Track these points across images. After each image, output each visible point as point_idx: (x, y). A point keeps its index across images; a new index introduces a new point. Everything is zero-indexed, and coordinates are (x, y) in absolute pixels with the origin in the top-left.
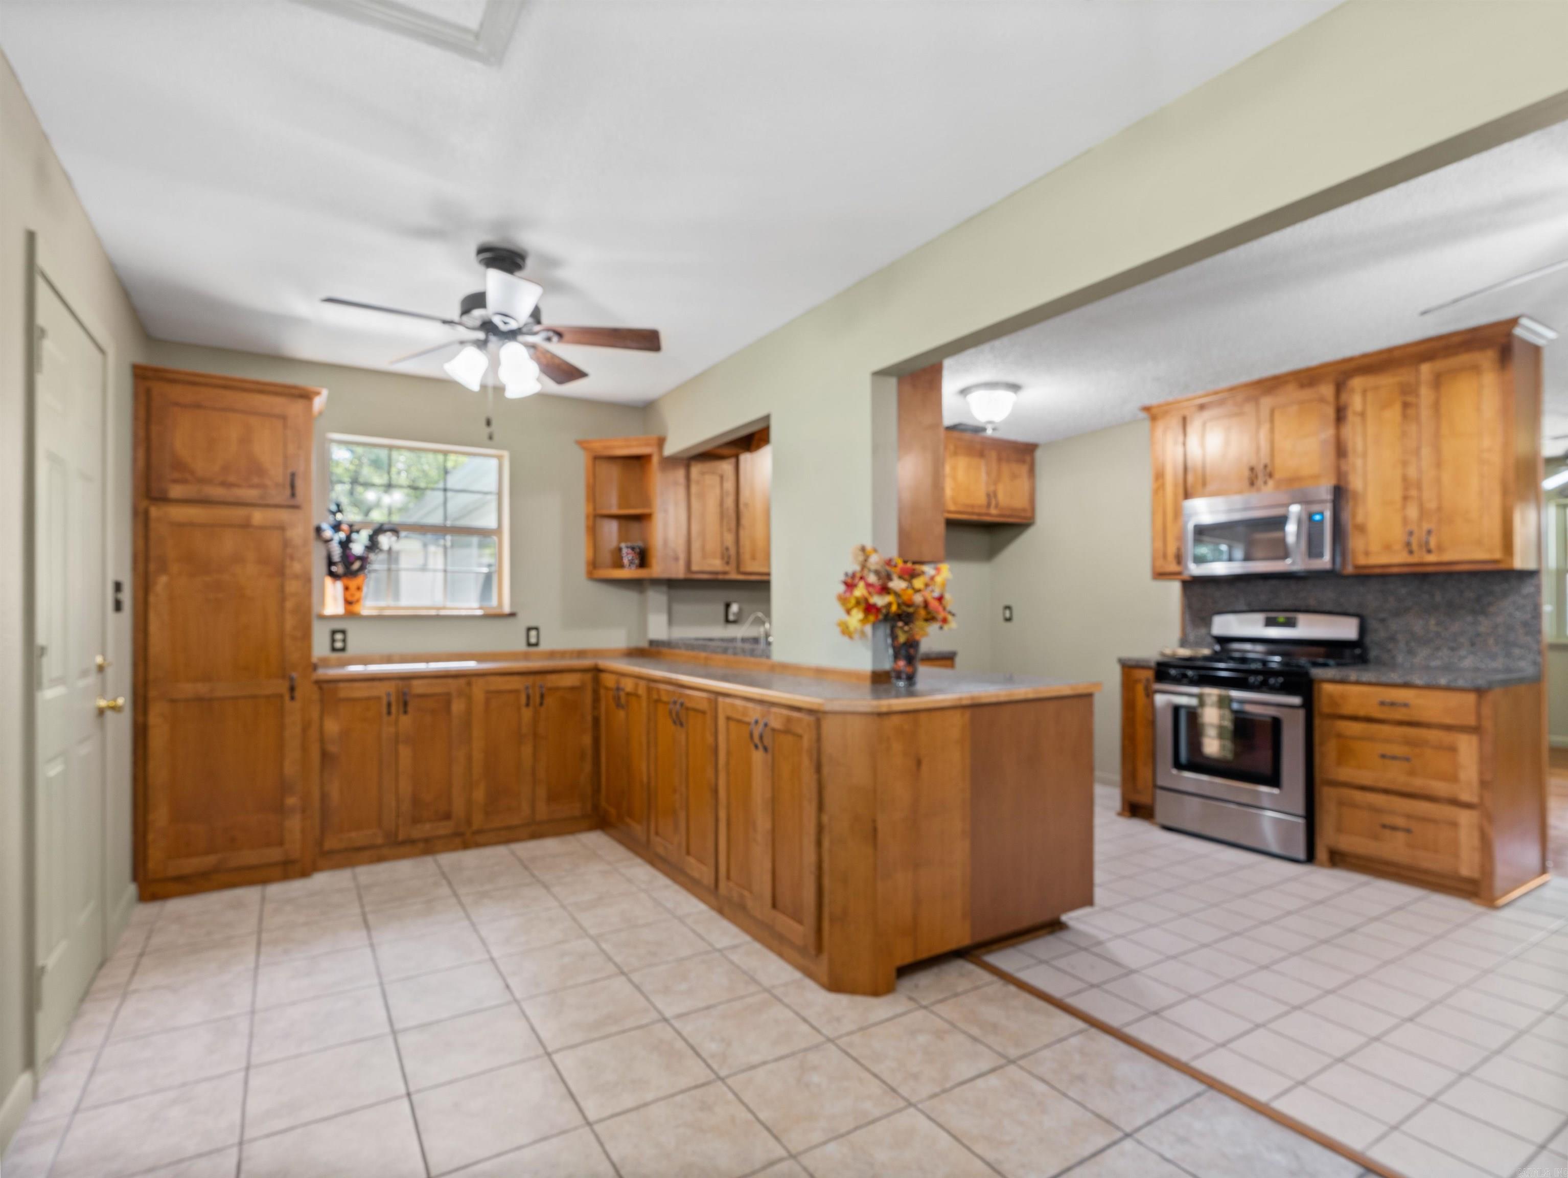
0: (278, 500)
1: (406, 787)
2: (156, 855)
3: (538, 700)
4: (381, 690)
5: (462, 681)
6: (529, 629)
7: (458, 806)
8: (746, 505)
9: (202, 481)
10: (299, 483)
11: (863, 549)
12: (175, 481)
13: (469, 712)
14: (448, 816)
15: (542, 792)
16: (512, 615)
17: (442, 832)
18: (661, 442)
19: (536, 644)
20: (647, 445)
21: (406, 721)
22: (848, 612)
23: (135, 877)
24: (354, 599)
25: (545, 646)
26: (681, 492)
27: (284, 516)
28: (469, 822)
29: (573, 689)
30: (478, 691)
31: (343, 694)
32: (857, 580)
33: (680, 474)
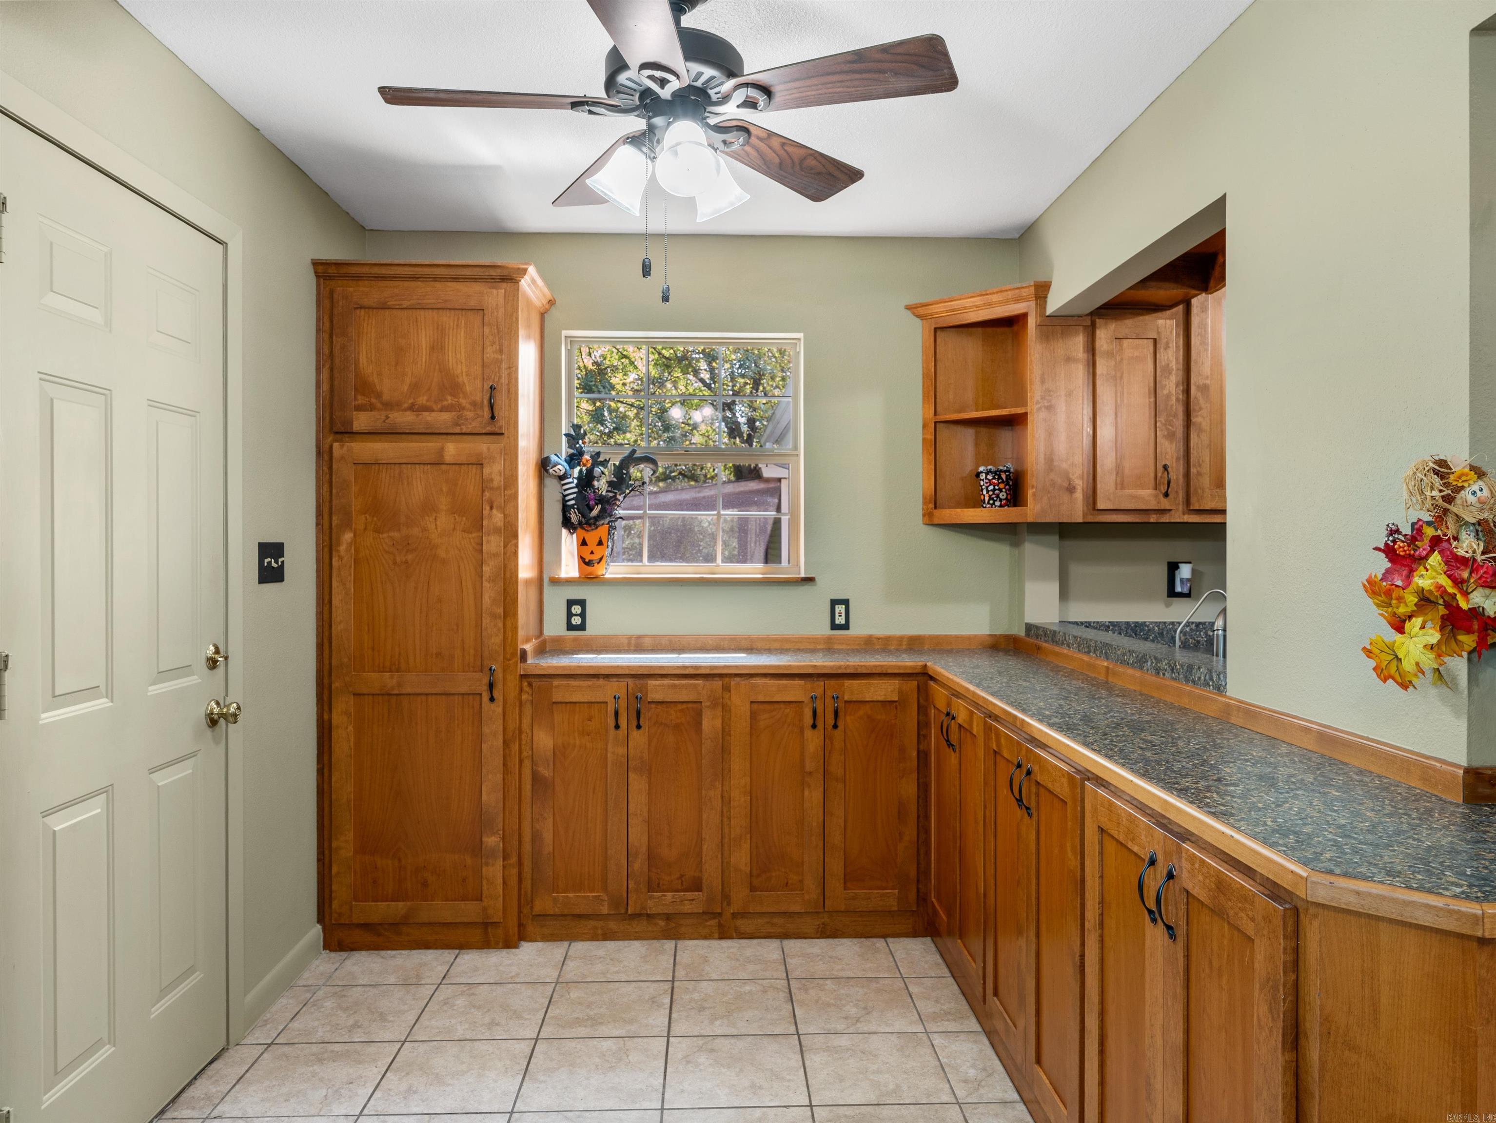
0: (474, 426)
1: (639, 836)
2: (341, 891)
3: (831, 721)
4: (609, 691)
5: (718, 684)
6: (834, 603)
7: (711, 872)
8: (1205, 389)
9: (389, 406)
10: (501, 400)
11: (1442, 469)
12: (359, 408)
13: (725, 731)
14: (696, 885)
15: (836, 866)
16: (809, 580)
17: (687, 908)
18: (1042, 290)
19: (846, 627)
20: (1018, 300)
21: (639, 738)
22: (1399, 626)
23: (320, 920)
24: (595, 557)
25: (858, 629)
26: (1080, 372)
27: (483, 446)
28: (726, 897)
29: (886, 704)
30: (739, 703)
31: (557, 696)
32: (1423, 545)
33: (1077, 343)
